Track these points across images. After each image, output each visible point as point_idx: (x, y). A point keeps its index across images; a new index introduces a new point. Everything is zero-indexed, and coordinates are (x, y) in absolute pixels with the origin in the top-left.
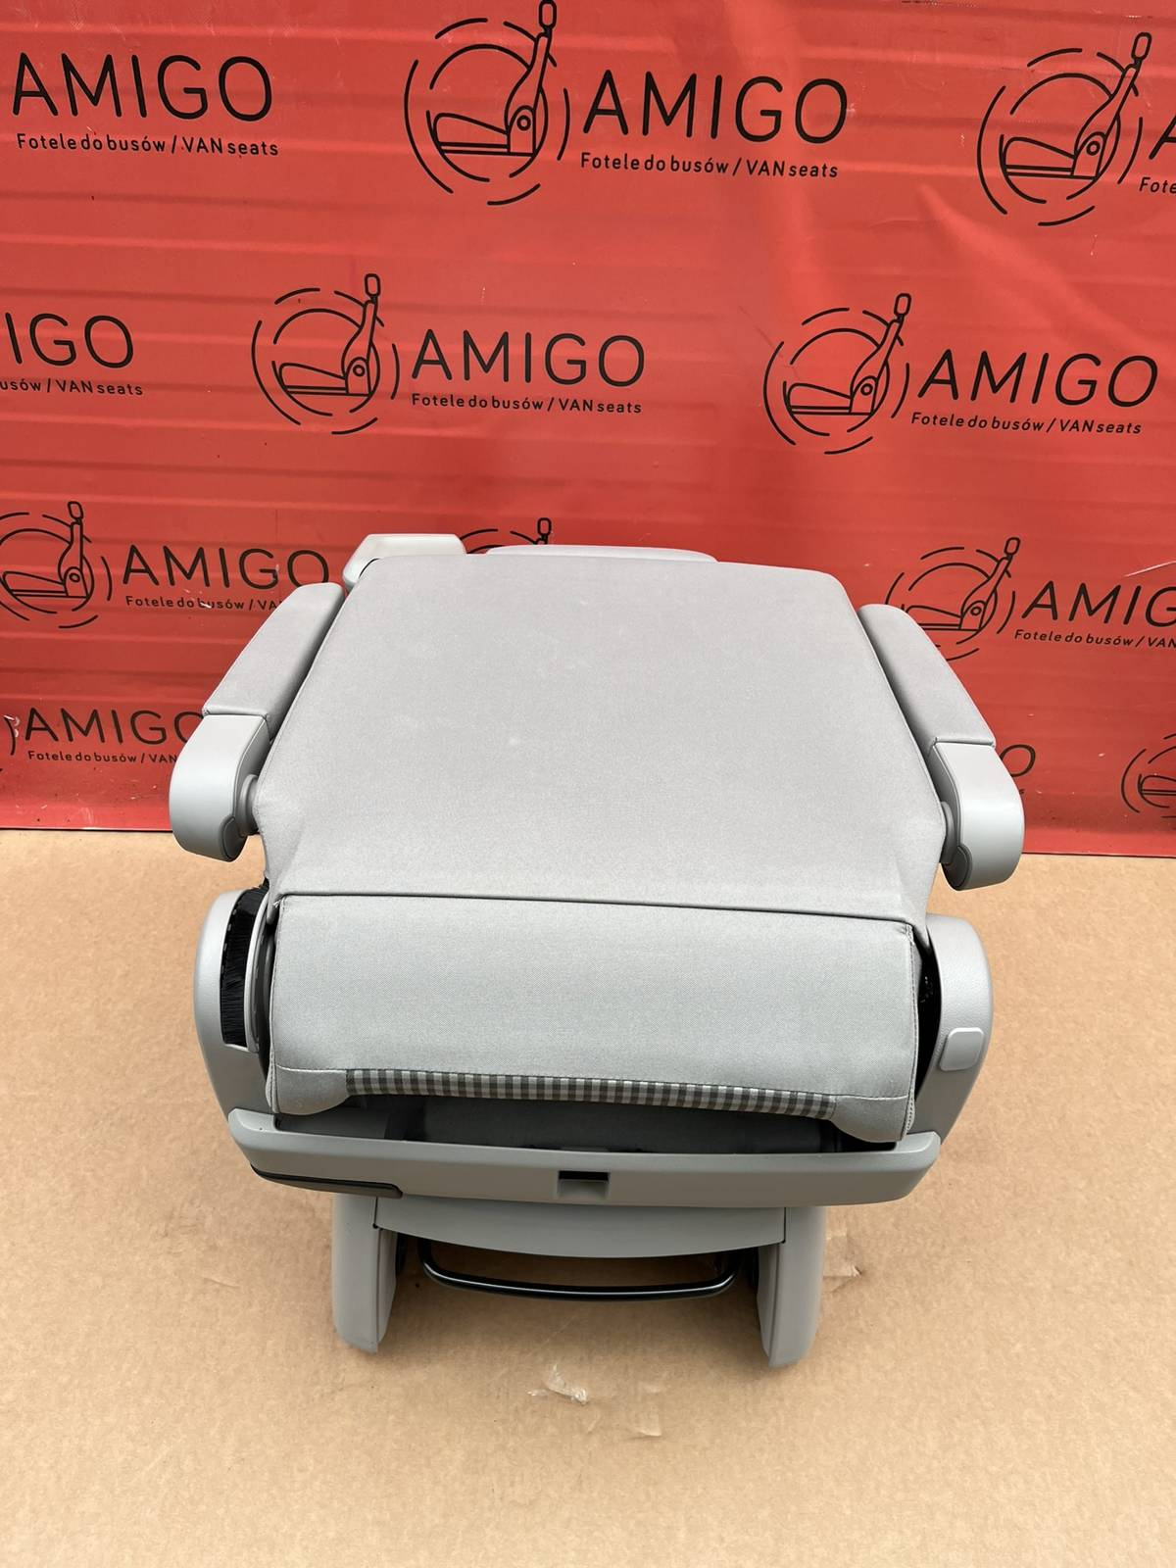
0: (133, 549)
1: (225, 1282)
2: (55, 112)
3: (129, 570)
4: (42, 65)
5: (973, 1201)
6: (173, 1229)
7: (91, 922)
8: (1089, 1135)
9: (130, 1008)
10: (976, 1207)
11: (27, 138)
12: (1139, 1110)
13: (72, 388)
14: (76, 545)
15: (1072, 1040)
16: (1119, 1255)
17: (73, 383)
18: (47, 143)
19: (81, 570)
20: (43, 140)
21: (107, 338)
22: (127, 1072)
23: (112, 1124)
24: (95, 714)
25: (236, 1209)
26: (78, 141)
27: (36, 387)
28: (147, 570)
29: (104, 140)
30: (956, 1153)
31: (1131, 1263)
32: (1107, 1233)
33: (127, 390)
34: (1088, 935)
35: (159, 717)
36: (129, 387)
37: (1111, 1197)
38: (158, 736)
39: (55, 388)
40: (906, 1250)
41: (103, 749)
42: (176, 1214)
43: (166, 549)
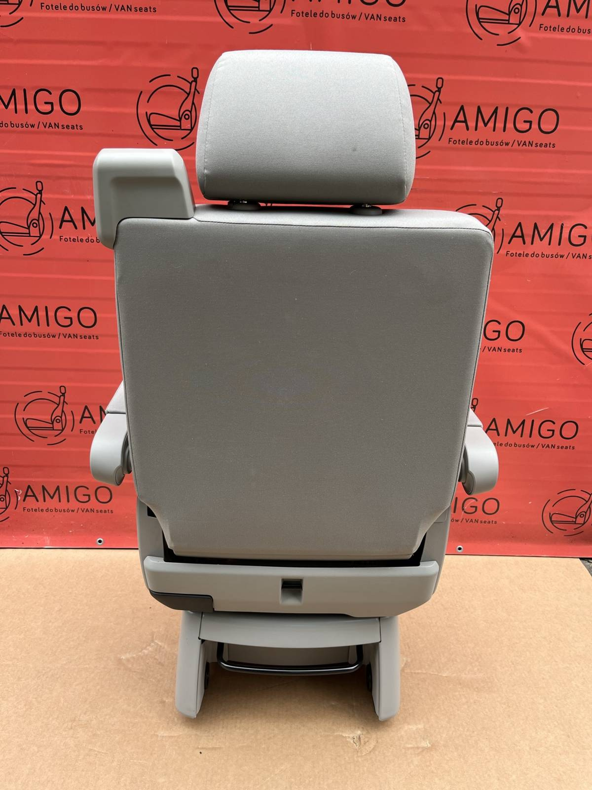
0: (86, 407)
1: (100, 751)
2: (76, 228)
3: (83, 417)
4: (73, 211)
5: (487, 710)
6: (75, 726)
7: (44, 587)
8: (543, 679)
9: (61, 625)
10: (489, 713)
11: (63, 238)
12: (568, 667)
13: (69, 337)
14: (61, 406)
15: (532, 636)
16: (562, 733)
17: (70, 334)
18: (71, 240)
19: (61, 417)
20: (70, 238)
21: (87, 316)
22: (57, 654)
23: (47, 677)
24: (58, 488)
25: (107, 717)
26: (84, 239)
27: (54, 336)
28: (91, 417)
29: (95, 239)
30: (477, 688)
31: (569, 736)
32: (555, 723)
33: (92, 337)
34: (535, 590)
35: (88, 489)
36: (93, 336)
37: (556, 706)
38: (86, 498)
39: (62, 336)
40: (454, 734)
41: (59, 506)
42: (77, 719)
43: (100, 407)
